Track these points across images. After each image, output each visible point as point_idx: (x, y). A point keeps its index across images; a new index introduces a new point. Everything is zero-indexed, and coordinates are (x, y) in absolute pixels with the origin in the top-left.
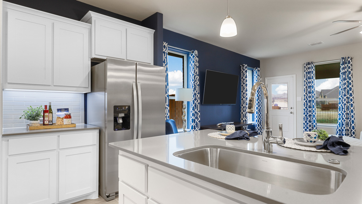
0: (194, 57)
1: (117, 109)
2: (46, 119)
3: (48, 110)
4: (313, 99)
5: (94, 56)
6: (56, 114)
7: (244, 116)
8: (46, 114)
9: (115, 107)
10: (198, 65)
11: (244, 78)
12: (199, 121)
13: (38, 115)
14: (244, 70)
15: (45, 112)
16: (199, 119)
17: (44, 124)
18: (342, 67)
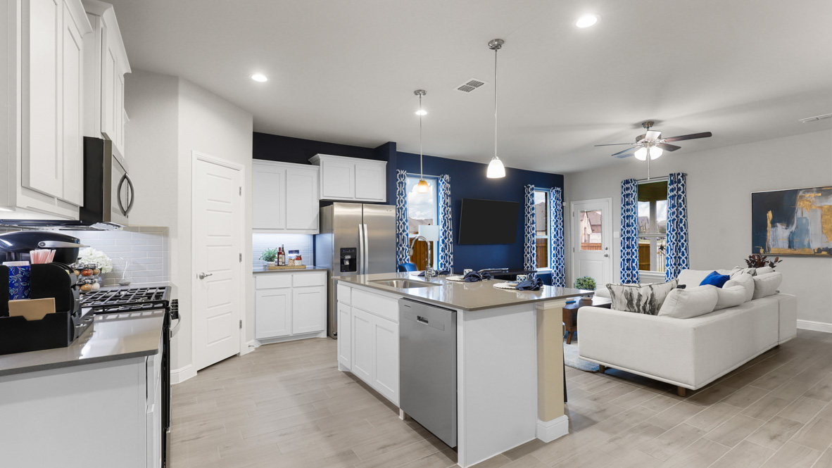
0: (443, 183)
1: (344, 251)
2: (280, 260)
3: (281, 252)
4: (633, 235)
5: (322, 198)
6: (288, 255)
7: (528, 260)
8: (280, 256)
9: (342, 249)
10: (450, 193)
11: (529, 204)
12: (452, 266)
13: (274, 257)
14: (529, 193)
15: (279, 253)
16: (452, 263)
17: (278, 265)
18: (670, 187)
